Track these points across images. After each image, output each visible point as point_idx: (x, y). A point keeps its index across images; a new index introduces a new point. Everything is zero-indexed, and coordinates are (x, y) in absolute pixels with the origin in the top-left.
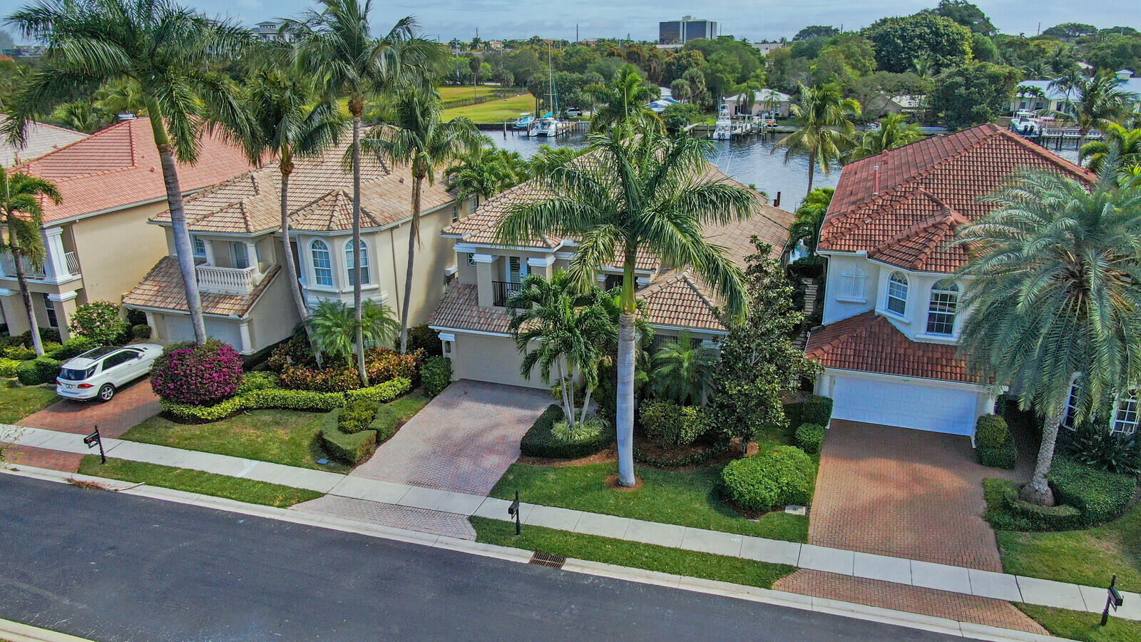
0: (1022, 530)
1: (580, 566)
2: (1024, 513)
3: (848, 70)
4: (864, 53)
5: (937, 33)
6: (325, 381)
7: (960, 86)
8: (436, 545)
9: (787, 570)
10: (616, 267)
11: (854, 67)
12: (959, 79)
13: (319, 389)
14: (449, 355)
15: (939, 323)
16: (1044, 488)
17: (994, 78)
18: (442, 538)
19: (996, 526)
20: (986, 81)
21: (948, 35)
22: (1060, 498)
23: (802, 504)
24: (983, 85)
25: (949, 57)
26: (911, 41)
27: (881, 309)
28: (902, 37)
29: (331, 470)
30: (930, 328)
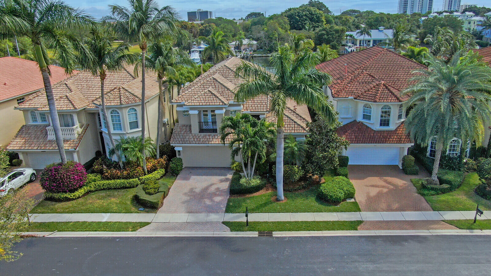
0: (433, 195)
1: (280, 234)
2: (432, 189)
3: (280, 29)
4: (285, 23)
5: (311, 14)
6: (128, 174)
7: (325, 35)
8: (214, 236)
9: (360, 222)
10: (251, 111)
11: (282, 28)
12: (324, 32)
13: (126, 178)
14: (180, 157)
15: (384, 122)
16: (436, 179)
17: (337, 31)
18: (215, 233)
19: (423, 195)
20: (334, 32)
21: (316, 15)
22: (442, 182)
23: (352, 198)
24: (333, 34)
25: (317, 23)
26: (302, 17)
27: (360, 119)
28: (298, 16)
29: (148, 212)
30: (381, 125)
